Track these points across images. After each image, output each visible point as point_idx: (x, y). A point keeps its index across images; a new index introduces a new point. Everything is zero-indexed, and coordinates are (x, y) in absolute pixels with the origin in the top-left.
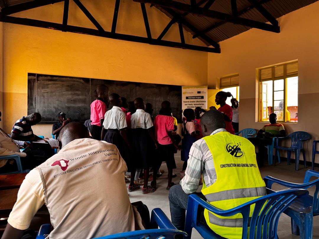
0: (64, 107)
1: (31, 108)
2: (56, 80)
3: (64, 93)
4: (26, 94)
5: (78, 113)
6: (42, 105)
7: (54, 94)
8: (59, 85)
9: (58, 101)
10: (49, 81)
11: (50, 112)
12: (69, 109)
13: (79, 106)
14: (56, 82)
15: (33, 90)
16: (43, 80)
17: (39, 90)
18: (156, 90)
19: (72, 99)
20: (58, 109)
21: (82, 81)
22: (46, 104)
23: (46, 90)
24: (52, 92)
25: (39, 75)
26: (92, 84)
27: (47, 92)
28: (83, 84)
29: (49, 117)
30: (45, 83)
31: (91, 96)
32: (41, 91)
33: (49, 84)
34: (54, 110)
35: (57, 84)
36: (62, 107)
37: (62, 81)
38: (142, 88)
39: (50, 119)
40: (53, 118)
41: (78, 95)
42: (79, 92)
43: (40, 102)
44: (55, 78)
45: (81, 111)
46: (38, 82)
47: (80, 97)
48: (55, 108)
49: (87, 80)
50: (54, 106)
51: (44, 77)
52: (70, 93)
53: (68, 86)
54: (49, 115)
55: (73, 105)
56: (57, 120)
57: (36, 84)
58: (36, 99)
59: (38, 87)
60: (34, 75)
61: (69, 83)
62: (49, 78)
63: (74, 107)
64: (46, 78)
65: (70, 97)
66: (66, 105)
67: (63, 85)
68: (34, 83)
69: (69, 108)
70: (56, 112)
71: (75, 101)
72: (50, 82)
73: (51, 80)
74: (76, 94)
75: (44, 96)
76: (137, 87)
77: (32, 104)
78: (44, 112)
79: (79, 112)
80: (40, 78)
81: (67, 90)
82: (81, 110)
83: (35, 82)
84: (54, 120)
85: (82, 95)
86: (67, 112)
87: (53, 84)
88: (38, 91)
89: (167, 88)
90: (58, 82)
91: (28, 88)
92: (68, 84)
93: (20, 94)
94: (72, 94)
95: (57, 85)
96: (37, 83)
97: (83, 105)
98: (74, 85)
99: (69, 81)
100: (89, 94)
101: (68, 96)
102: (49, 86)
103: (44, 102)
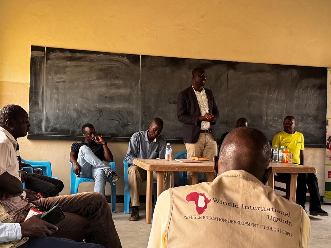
0: (93, 109)
1: (36, 111)
2: (79, 59)
3: (93, 83)
4: (28, 83)
5: (116, 122)
6: (54, 104)
7: (76, 84)
8: (85, 68)
9: (82, 97)
10: (67, 62)
11: (67, 118)
12: (101, 113)
13: (118, 108)
14: (80, 63)
15: (39, 77)
16: (58, 58)
17: (49, 77)
18: (269, 77)
19: (107, 95)
20: (81, 112)
21: (125, 60)
22: (61, 104)
23: (62, 76)
24: (72, 82)
25: (50, 50)
26: (143, 67)
27: (64, 82)
28: (127, 65)
29: (66, 127)
30: (61, 65)
31: (141, 90)
32: (53, 79)
33: (67, 67)
34: (75, 115)
35: (81, 66)
36: (88, 110)
37: (91, 61)
38: (240, 73)
39: (67, 132)
40: (71, 129)
41: (117, 87)
42: (119, 82)
43: (51, 99)
44: (78, 55)
45: (121, 117)
46: (49, 61)
47: (122, 91)
48: (77, 111)
49: (134, 59)
50: (75, 106)
51: (58, 54)
52: (103, 83)
53: (101, 70)
54: (65, 123)
55: (108, 106)
56: (78, 133)
57: (45, 66)
58: (45, 93)
59: (48, 73)
60: (41, 49)
61: (102, 65)
62: (68, 54)
63: (109, 109)
64: (62, 54)
65: (104, 90)
66: (97, 105)
67: (91, 69)
68: (41, 64)
69: (100, 111)
70: (77, 118)
71: (111, 99)
72: (69, 62)
73: (71, 59)
74: (114, 85)
75: (57, 89)
76: (231, 72)
77: (36, 103)
78: (57, 118)
79: (118, 119)
80: (53, 55)
81: (99, 78)
82: (123, 117)
83: (43, 61)
84: (74, 132)
85: (125, 86)
86: (98, 120)
87: (75, 66)
88: (47, 79)
89: (295, 73)
90: (82, 63)
91: (31, 73)
92: (100, 67)
93: (18, 83)
94: (107, 85)
95: (81, 69)
96: (46, 64)
97: (126, 105)
98: (112, 67)
99: (103, 60)
100: (137, 84)
101: (99, 90)
102: (67, 70)
103: (58, 101)
